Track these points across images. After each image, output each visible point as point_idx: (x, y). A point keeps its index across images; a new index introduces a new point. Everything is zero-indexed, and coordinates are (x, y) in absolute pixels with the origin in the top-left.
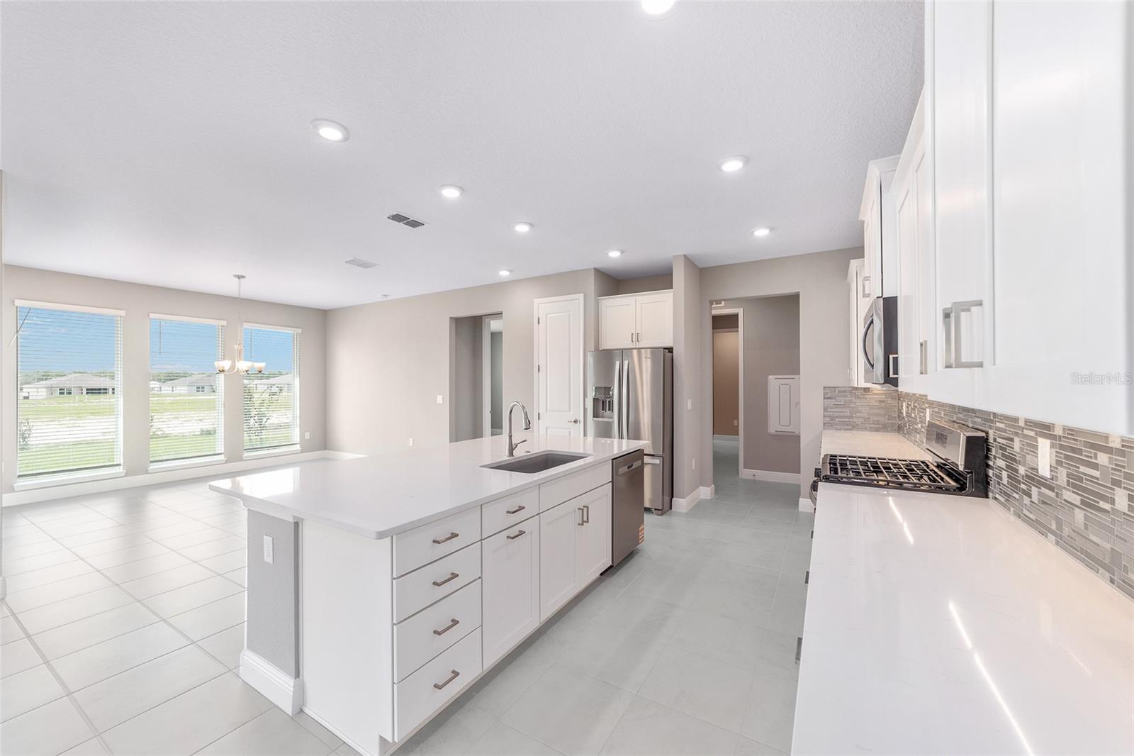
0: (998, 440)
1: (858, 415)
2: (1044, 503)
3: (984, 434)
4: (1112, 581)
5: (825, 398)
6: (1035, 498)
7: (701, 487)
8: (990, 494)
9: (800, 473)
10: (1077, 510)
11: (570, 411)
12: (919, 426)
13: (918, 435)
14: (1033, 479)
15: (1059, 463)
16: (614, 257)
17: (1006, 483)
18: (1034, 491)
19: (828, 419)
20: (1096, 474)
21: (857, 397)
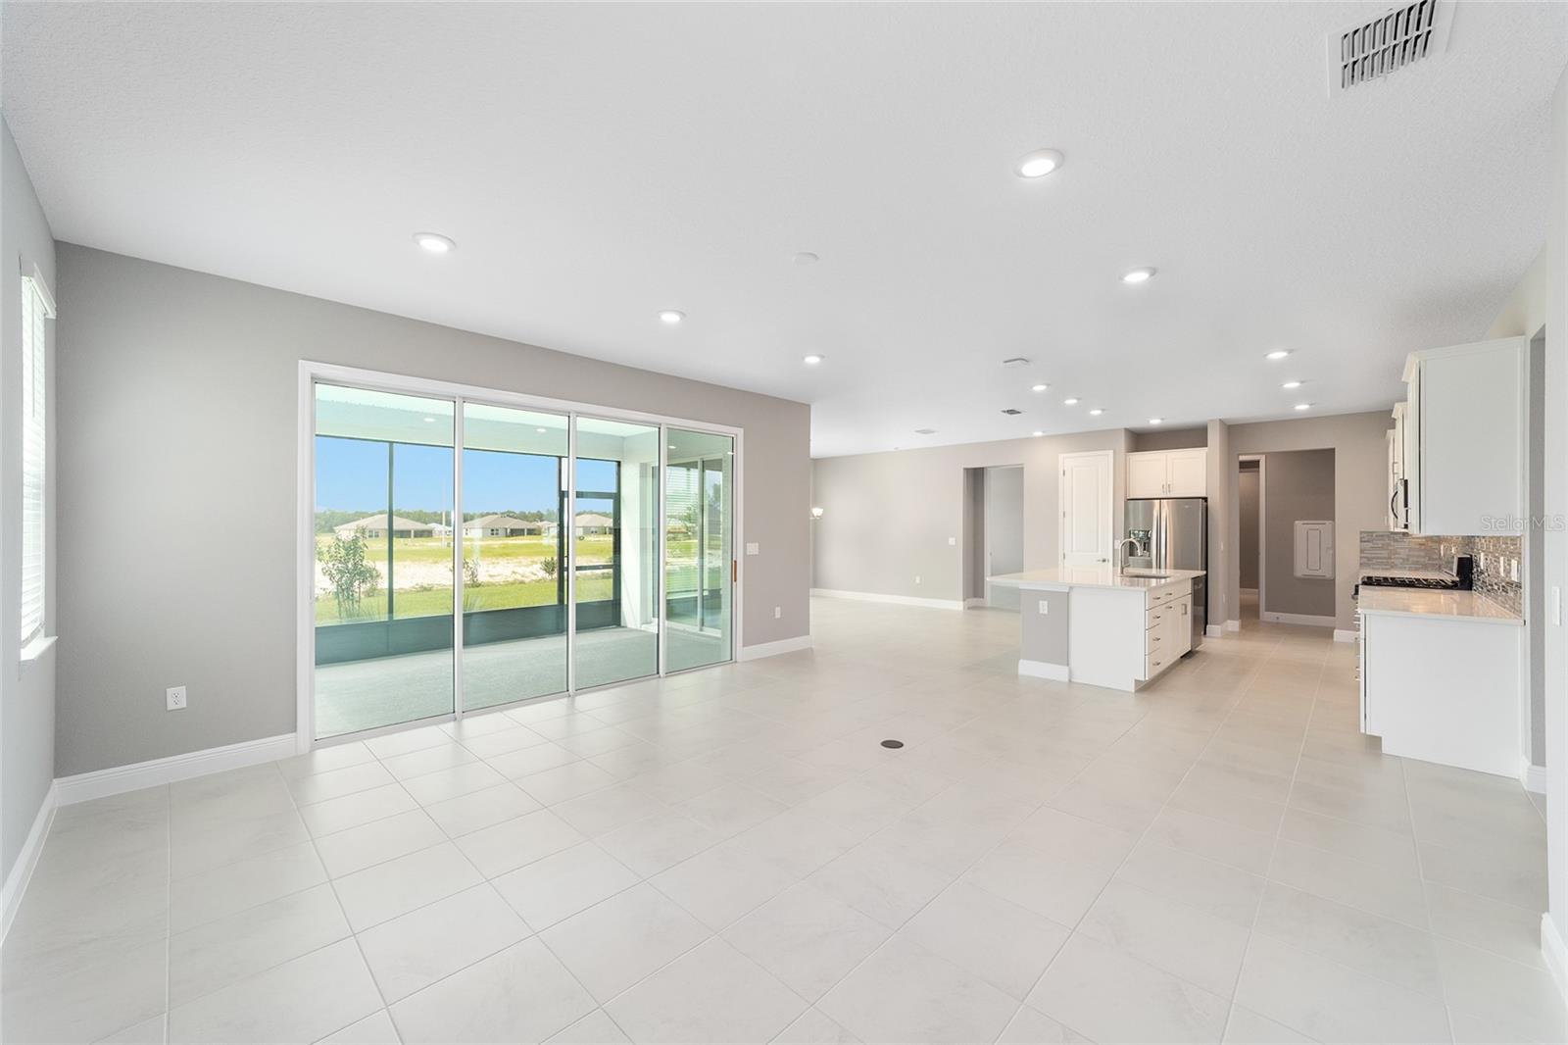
5: (1361, 541)
7: (1229, 621)
8: (1474, 589)
9: (1334, 616)
11: (1097, 551)
16: (1155, 422)
19: (1365, 560)
21: (1396, 541)
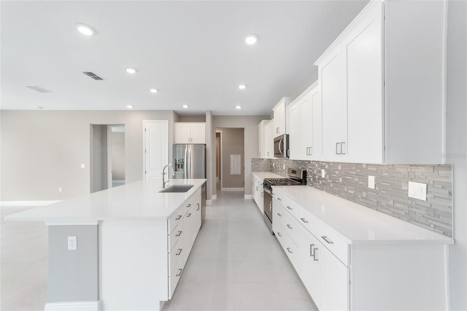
0: (310, 171)
1: (261, 167)
2: (323, 184)
3: (306, 170)
4: (339, 196)
5: (252, 162)
6: (320, 183)
7: (213, 195)
8: (307, 184)
10: (331, 184)
12: (280, 169)
13: (280, 172)
14: (320, 179)
15: (327, 174)
16: (185, 107)
17: (312, 181)
18: (320, 181)
19: (253, 169)
20: (336, 175)
21: (260, 162)
